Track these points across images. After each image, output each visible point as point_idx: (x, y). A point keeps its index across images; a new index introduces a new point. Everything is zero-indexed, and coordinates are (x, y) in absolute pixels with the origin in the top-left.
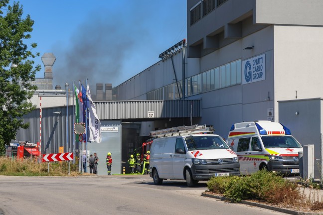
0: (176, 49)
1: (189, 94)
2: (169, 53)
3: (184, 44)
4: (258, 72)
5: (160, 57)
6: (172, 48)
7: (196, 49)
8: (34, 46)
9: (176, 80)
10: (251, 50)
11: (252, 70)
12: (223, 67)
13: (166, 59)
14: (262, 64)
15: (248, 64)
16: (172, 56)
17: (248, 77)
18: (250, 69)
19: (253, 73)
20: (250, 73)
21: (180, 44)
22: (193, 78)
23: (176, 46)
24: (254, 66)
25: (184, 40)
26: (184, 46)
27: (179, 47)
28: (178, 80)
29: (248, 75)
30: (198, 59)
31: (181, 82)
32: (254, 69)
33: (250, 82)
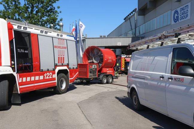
0: (132, 14)
1: (138, 35)
2: (128, 17)
3: (136, 11)
4: (184, 15)
5: (124, 19)
6: (130, 14)
7: (143, 11)
8: (59, 8)
9: (132, 29)
10: (179, 2)
11: (179, 15)
12: (158, 17)
13: (127, 20)
14: (188, 9)
15: (176, 12)
16: (130, 18)
17: (176, 19)
18: (178, 14)
19: (179, 17)
20: (177, 17)
21: (134, 11)
22: (140, 27)
23: (132, 13)
24: (181, 12)
25: (136, 9)
26: (136, 12)
27: (134, 13)
28: (133, 29)
29: (176, 18)
30: (143, 16)
31: (134, 30)
32: (181, 14)
33: (177, 22)
